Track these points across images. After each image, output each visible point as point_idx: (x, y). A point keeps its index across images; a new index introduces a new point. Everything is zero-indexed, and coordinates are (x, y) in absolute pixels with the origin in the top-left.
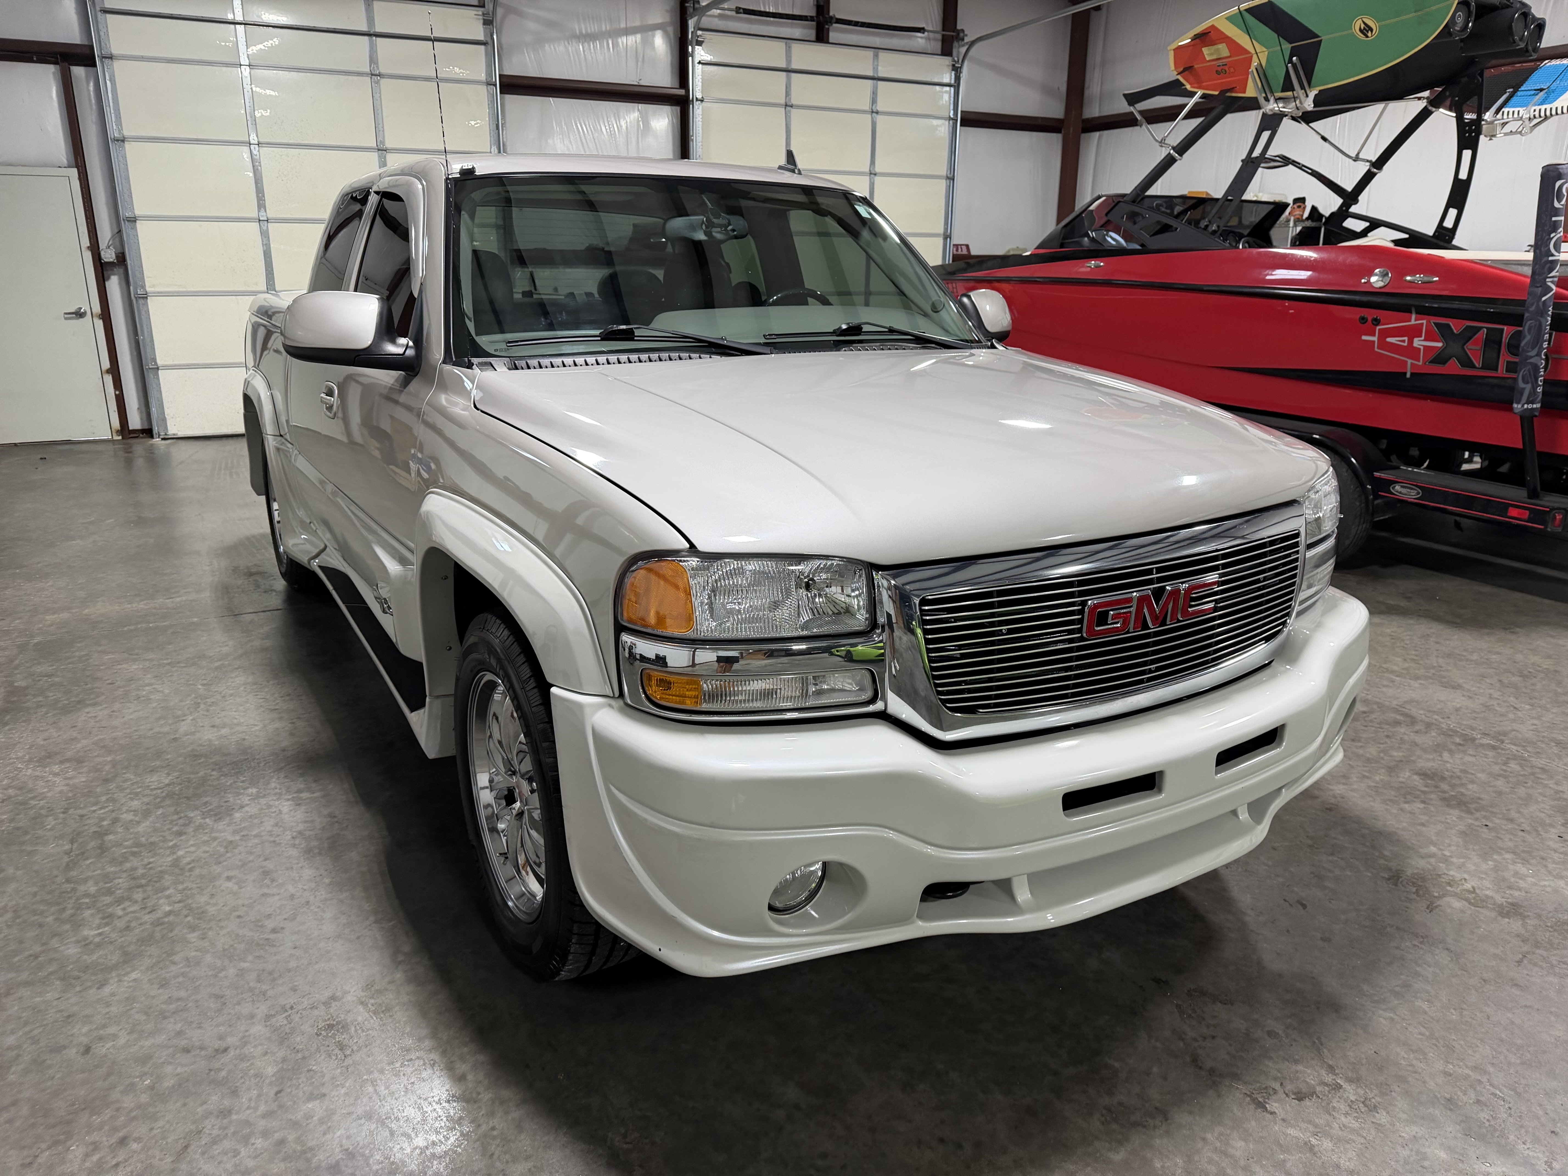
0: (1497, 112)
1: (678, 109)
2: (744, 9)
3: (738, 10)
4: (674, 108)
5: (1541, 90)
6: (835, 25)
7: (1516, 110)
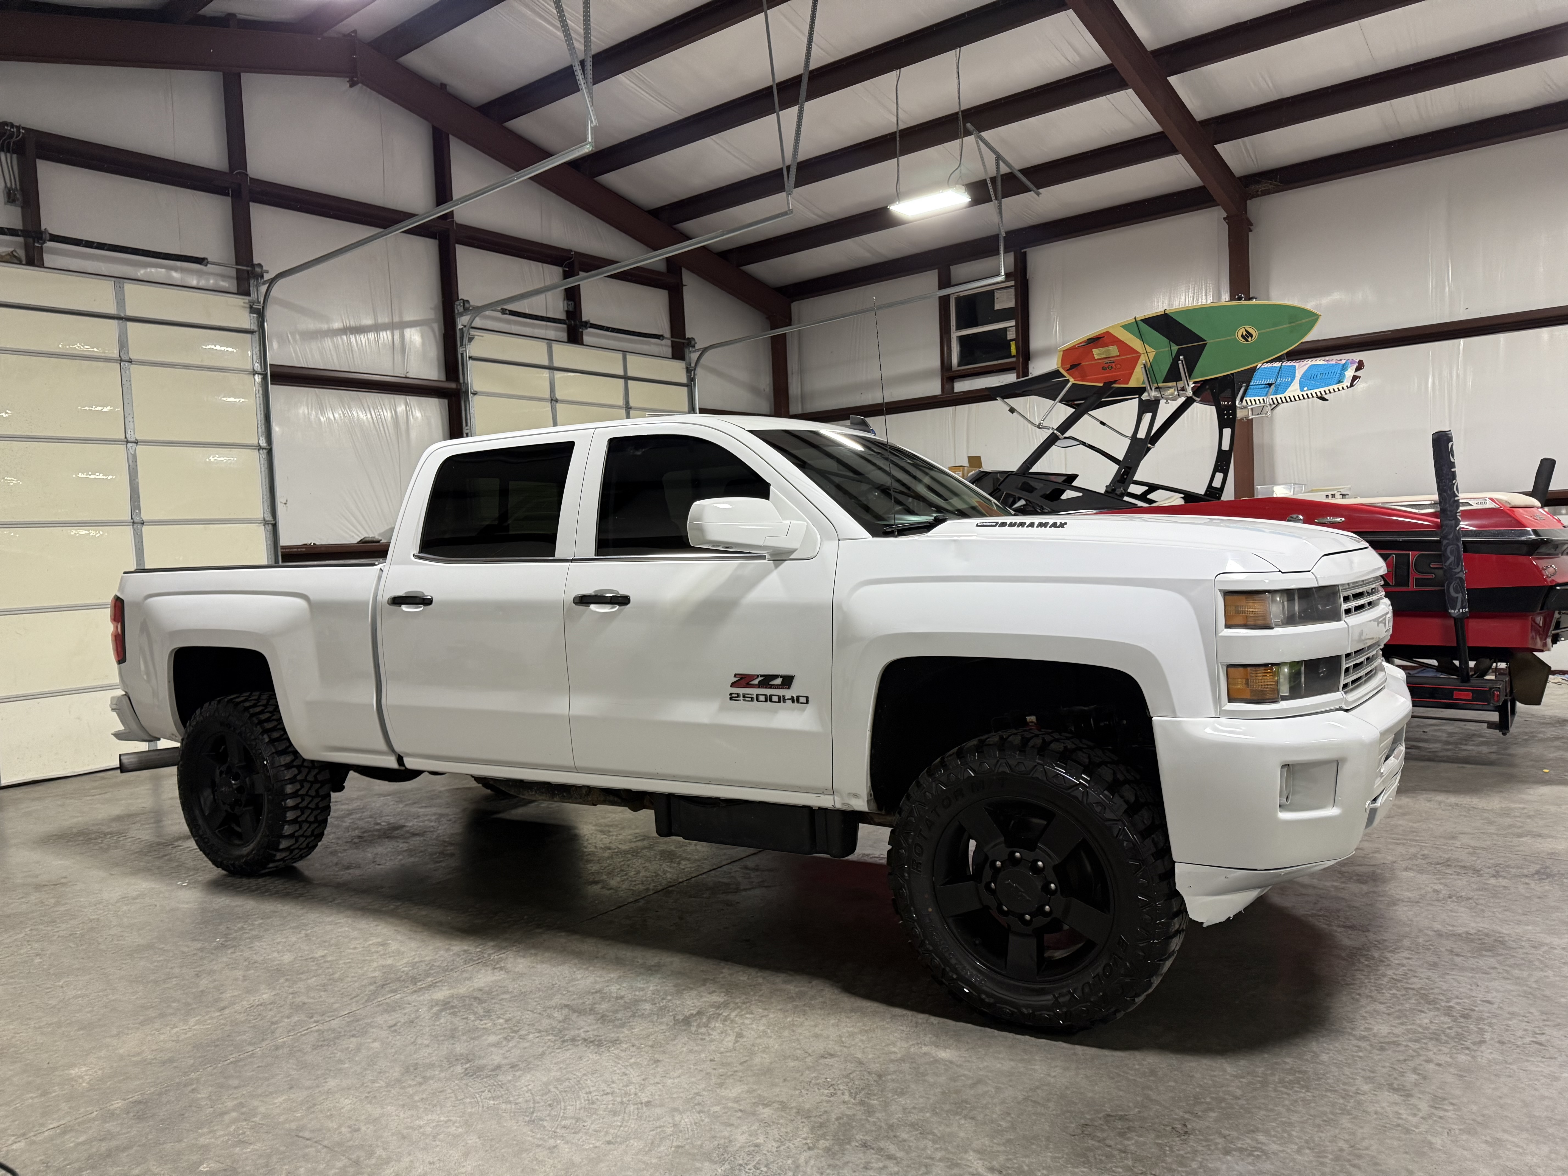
0: (1241, 400)
1: (446, 401)
2: (510, 311)
3: (504, 311)
4: (441, 400)
5: (1270, 385)
6: (588, 329)
7: (1257, 399)
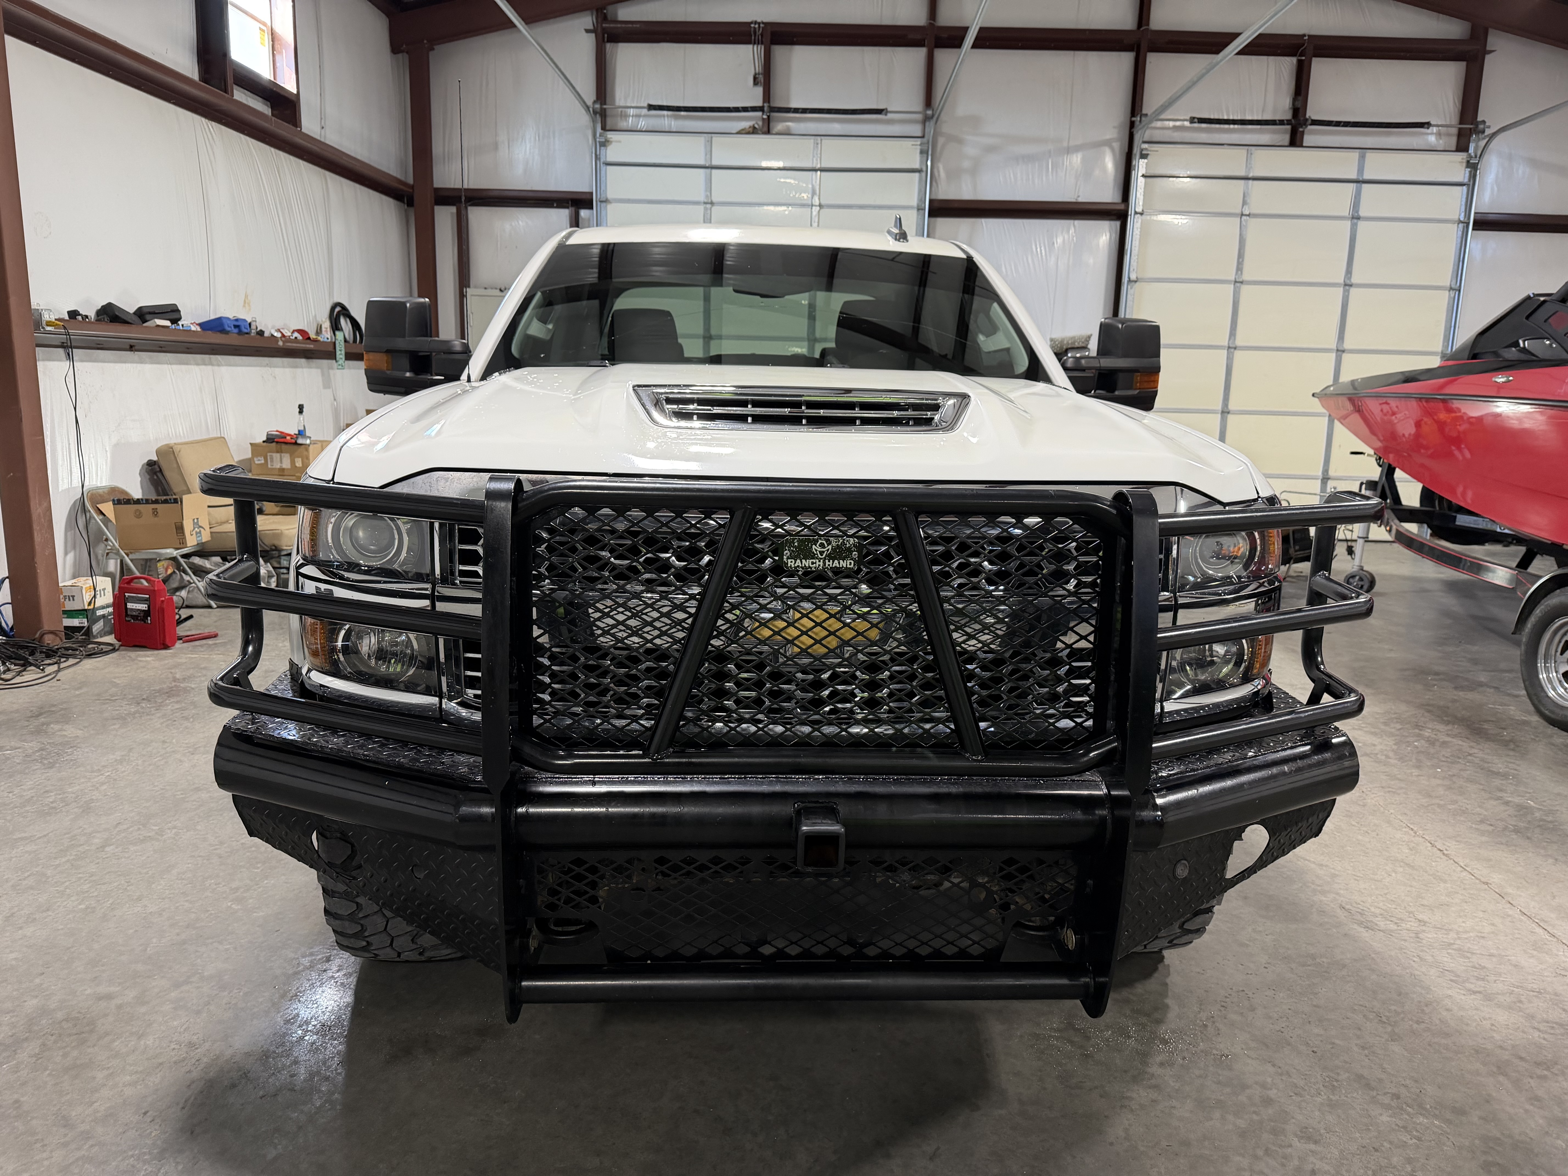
1: (1117, 223)
2: (1198, 119)
3: (1192, 120)
4: (1112, 222)
6: (1310, 127)
